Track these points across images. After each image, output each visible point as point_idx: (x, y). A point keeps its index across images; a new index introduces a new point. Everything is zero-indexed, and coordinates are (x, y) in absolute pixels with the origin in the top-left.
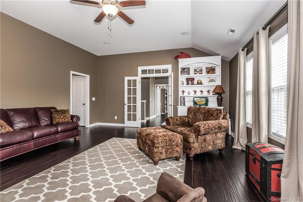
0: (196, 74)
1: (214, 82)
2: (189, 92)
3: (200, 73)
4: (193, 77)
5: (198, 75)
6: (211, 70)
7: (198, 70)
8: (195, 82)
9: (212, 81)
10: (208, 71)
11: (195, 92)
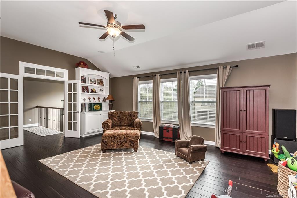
0: (92, 83)
1: (102, 92)
2: (84, 99)
3: (94, 84)
4: (88, 86)
5: (93, 84)
6: (101, 82)
7: (93, 81)
8: (90, 91)
9: (101, 91)
10: (99, 82)
11: (89, 99)
